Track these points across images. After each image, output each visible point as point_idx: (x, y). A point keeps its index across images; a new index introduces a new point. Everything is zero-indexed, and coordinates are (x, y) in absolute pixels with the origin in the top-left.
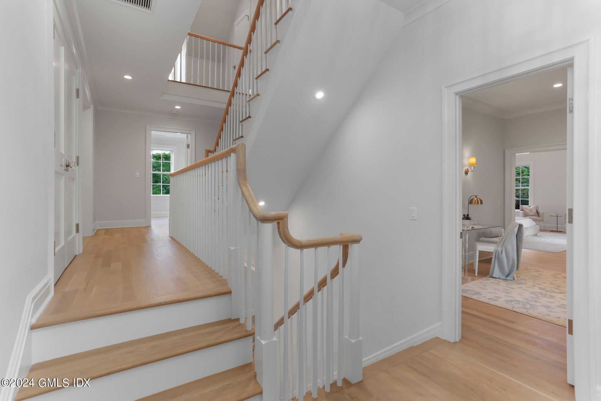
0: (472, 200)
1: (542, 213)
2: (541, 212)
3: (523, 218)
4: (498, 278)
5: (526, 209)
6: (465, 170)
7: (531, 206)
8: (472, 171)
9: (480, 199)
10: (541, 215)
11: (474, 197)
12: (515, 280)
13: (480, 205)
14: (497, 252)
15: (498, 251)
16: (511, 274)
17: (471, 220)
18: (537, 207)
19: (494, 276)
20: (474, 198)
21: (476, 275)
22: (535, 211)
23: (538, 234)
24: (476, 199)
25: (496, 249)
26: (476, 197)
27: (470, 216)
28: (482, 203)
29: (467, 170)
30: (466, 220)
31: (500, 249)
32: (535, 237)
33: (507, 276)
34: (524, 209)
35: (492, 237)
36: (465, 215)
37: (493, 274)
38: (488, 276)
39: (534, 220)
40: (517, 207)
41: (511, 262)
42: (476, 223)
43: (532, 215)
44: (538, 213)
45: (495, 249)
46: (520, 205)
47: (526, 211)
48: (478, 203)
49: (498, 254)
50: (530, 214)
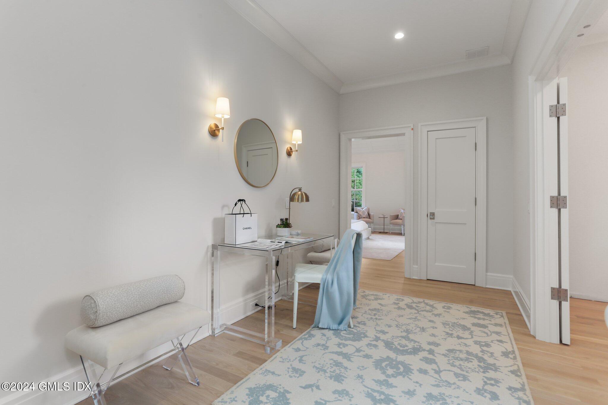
0: (295, 194)
1: (373, 214)
2: (371, 214)
3: (359, 220)
4: (327, 329)
5: (360, 211)
6: (287, 149)
7: (363, 209)
8: (297, 151)
9: (304, 193)
10: (371, 217)
11: (297, 190)
12: (350, 327)
13: (305, 203)
14: (326, 281)
15: (328, 281)
16: (345, 320)
17: (291, 227)
18: (369, 209)
19: (320, 326)
20: (297, 192)
21: (295, 326)
22: (366, 213)
23: (370, 237)
24: (300, 193)
25: (325, 277)
26: (300, 190)
27: (291, 221)
28: (307, 200)
29: (289, 149)
30: (283, 228)
31: (329, 277)
32: (368, 240)
33: (340, 323)
34: (358, 212)
35: (323, 250)
36: (283, 219)
37: (319, 323)
38: (313, 326)
39: (367, 222)
40: (353, 210)
41: (345, 297)
42: (299, 232)
43: (365, 217)
44: (369, 214)
45: (322, 278)
46: (355, 208)
47: (360, 213)
48: (302, 201)
49: (327, 286)
50: (364, 216)
